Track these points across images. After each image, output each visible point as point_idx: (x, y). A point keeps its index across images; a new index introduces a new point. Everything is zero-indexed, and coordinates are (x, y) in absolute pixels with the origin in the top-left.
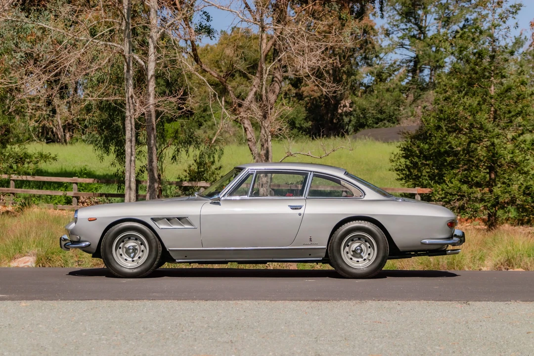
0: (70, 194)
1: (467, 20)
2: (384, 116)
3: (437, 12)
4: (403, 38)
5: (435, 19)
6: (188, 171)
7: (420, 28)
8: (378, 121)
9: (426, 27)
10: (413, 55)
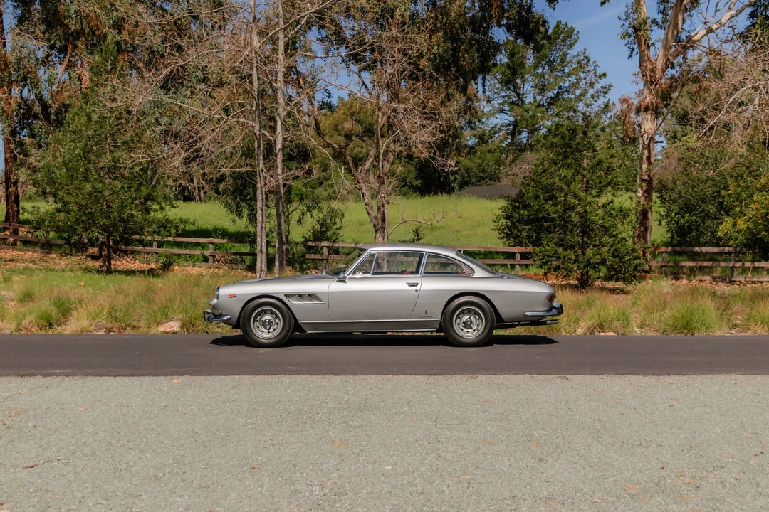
0: (207, 253)
1: (560, 88)
2: (486, 175)
3: (534, 81)
4: (503, 104)
5: (532, 87)
6: (312, 231)
7: (518, 95)
8: (481, 179)
9: (523, 95)
10: (512, 119)
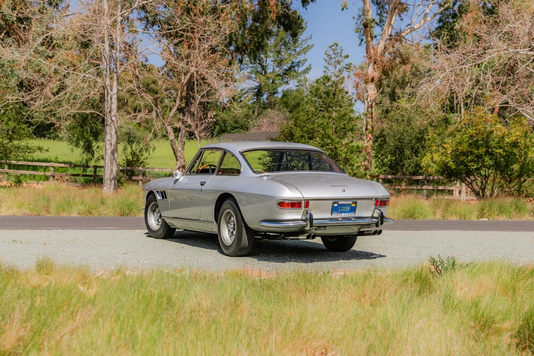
0: (48, 174)
1: (293, 63)
2: (238, 125)
3: (274, 57)
4: (251, 73)
5: (272, 61)
6: (125, 160)
7: (262, 67)
8: (234, 128)
9: (266, 66)
10: (257, 84)
